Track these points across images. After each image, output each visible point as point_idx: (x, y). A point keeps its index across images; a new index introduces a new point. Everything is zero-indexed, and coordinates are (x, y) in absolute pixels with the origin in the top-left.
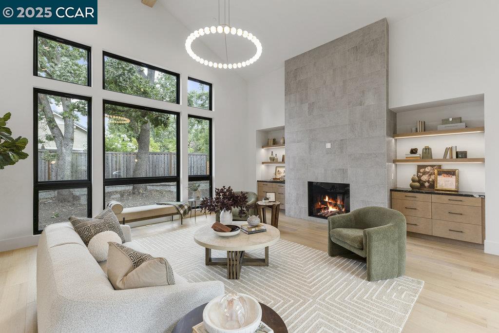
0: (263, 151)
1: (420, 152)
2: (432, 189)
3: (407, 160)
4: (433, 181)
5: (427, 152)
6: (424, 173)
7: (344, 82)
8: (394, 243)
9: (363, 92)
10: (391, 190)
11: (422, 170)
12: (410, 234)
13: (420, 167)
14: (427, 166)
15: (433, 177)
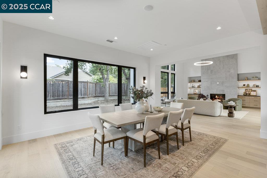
0: (189, 84)
1: (246, 85)
2: (249, 95)
3: (242, 87)
4: (250, 93)
5: (248, 86)
6: (247, 91)
7: (224, 65)
8: (240, 104)
9: (230, 69)
10: (238, 96)
11: (246, 90)
12: (243, 107)
13: (246, 89)
14: (248, 89)
15: (250, 92)
